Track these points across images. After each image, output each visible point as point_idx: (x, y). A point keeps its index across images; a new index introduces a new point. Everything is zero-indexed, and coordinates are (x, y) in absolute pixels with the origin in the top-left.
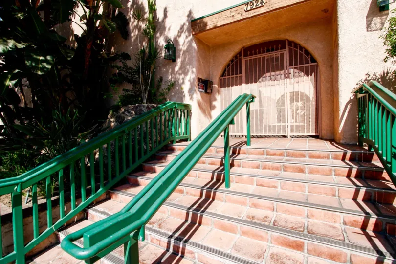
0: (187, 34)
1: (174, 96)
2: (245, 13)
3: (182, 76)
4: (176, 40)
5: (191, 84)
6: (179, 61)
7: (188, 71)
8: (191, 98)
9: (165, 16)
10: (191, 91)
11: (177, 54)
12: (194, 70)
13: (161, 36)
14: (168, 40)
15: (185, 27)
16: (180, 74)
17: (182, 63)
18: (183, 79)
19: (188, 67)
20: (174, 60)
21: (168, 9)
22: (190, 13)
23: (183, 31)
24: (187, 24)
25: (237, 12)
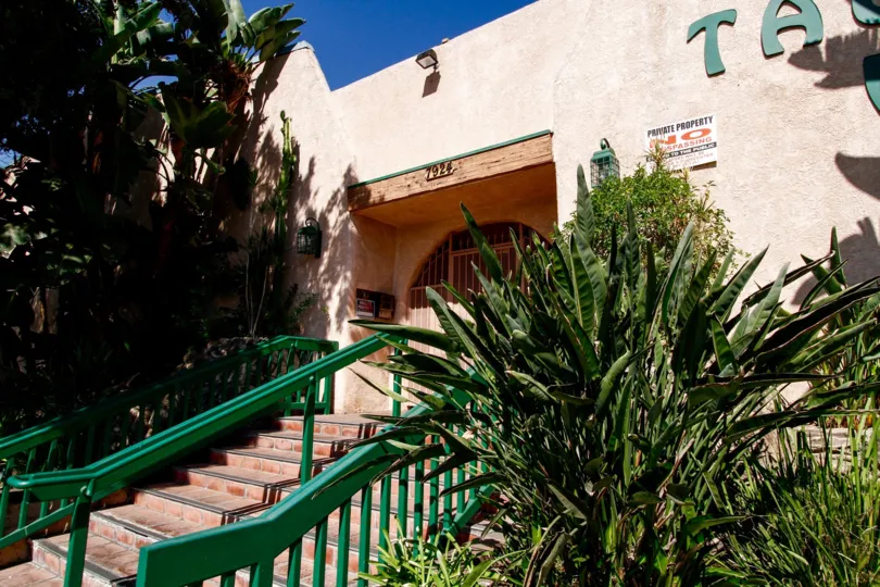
0: (341, 208)
1: (313, 322)
2: (426, 183)
3: (328, 286)
4: (324, 217)
5: (341, 300)
6: (326, 255)
7: (338, 276)
8: (339, 328)
9: (311, 172)
10: (340, 314)
11: (323, 244)
12: (349, 274)
13: (301, 205)
14: (311, 214)
15: (339, 196)
16: (326, 281)
17: (331, 258)
18: (330, 290)
19: (339, 268)
20: (318, 255)
21: (316, 161)
22: (349, 170)
23: (335, 203)
24: (343, 190)
25: (416, 179)
